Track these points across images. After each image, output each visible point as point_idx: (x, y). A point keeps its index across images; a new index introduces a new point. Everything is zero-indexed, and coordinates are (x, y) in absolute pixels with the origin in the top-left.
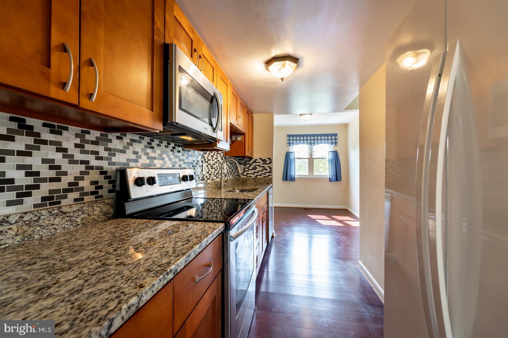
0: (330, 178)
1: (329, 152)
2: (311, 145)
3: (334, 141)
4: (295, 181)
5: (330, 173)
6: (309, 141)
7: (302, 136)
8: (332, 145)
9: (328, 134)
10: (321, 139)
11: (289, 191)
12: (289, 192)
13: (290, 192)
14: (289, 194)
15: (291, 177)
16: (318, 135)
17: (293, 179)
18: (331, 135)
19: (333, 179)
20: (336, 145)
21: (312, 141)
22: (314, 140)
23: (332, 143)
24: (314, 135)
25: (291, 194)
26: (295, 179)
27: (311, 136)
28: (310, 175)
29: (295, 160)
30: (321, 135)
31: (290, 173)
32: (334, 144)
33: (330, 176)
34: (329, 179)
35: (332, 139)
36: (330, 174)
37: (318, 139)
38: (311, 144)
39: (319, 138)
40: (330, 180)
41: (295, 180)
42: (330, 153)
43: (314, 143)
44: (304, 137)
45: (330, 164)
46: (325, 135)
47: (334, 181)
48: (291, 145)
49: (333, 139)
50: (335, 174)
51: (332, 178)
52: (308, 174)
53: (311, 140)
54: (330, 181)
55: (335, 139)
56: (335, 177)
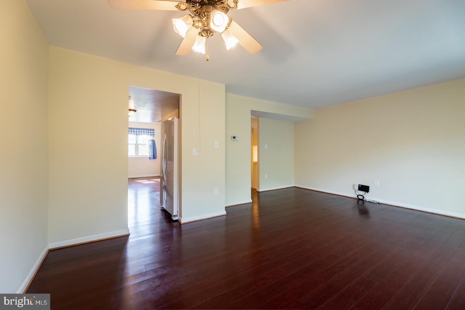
0: (149, 157)
1: (149, 140)
2: (137, 135)
3: (152, 134)
6: (135, 133)
9: (148, 129)
10: (144, 132)
16: (142, 129)
18: (151, 130)
21: (138, 133)
23: (151, 135)
24: (139, 129)
27: (137, 129)
28: (136, 155)
32: (152, 136)
35: (151, 132)
36: (150, 155)
37: (141, 132)
38: (137, 134)
43: (139, 134)
45: (149, 148)
46: (146, 129)
47: (152, 159)
50: (153, 154)
51: (151, 157)
52: (134, 155)
54: (150, 159)
55: (153, 132)
56: (153, 156)
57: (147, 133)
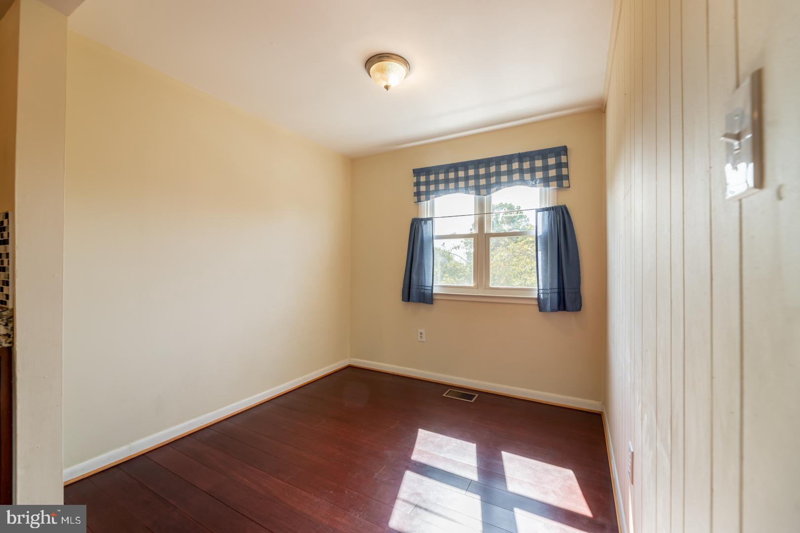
0: (538, 299)
1: (538, 211)
2: (478, 193)
3: (552, 173)
4: (432, 303)
5: (541, 283)
6: (472, 183)
7: (453, 169)
8: (549, 186)
9: (531, 152)
10: (510, 172)
11: (420, 331)
12: (420, 335)
13: (421, 333)
14: (419, 339)
15: (423, 291)
16: (498, 161)
17: (426, 298)
18: (544, 154)
19: (549, 305)
20: (560, 186)
21: (483, 182)
22: (488, 176)
23: (546, 181)
24: (487, 162)
25: (424, 339)
26: (435, 297)
27: (477, 164)
28: (477, 287)
29: (435, 241)
30: (509, 159)
31: (419, 279)
32: (554, 185)
33: (541, 291)
34: (536, 303)
35: (546, 168)
36: (541, 287)
37: (498, 174)
38: (478, 189)
39: (504, 168)
40: (541, 305)
41: (434, 302)
42: (540, 214)
43: (488, 187)
44: (468, 170)
45: (540, 253)
46: (521, 157)
47: (552, 310)
48: (423, 197)
49: (552, 167)
50: (556, 285)
51: (545, 299)
52: (472, 284)
53: (477, 177)
54: (540, 311)
55: (559, 166)
56: (556, 296)
57: (527, 176)
